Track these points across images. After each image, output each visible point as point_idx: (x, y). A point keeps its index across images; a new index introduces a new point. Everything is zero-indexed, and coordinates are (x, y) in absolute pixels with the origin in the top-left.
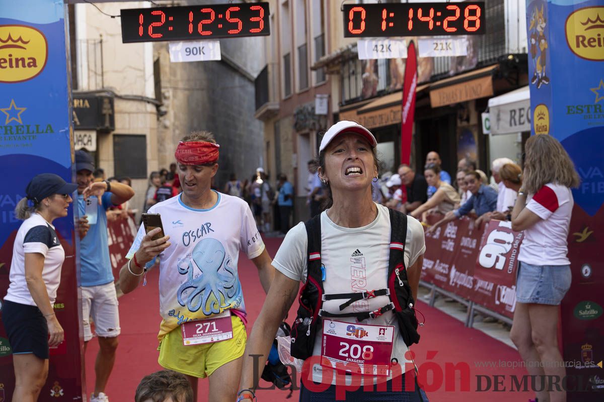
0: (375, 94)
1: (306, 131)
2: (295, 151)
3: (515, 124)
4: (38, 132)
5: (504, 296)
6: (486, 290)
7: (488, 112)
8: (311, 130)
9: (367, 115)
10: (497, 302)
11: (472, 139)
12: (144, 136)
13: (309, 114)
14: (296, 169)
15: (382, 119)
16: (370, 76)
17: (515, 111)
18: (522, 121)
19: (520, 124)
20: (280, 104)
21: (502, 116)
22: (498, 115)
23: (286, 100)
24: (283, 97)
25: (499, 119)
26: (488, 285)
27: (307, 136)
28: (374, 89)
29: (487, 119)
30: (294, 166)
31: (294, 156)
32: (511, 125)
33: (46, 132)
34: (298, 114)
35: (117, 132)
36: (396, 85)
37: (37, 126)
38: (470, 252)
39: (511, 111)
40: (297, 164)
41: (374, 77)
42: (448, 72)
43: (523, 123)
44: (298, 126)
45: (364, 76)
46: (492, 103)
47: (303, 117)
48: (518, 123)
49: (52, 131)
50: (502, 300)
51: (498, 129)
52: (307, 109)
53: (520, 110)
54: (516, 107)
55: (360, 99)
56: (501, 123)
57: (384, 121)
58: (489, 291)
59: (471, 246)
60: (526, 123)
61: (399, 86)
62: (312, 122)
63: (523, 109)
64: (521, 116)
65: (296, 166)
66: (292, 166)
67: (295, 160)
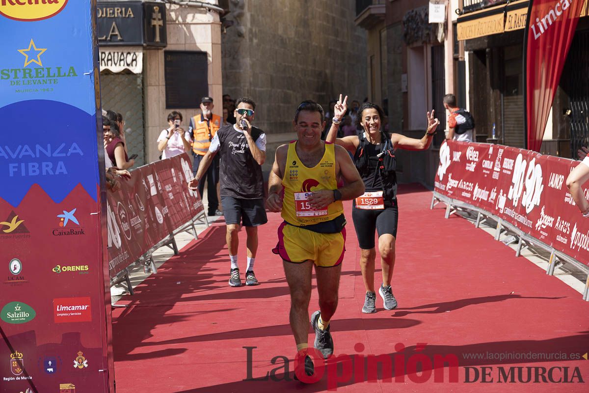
1: (419, 44)
2: (405, 71)
4: (59, 75)
8: (425, 42)
12: (204, 54)
13: (422, 22)
14: (406, 94)
20: (387, 8)
23: (393, 2)
27: (420, 51)
30: (404, 90)
31: (404, 76)
33: (69, 75)
34: (408, 21)
35: (169, 47)
37: (59, 69)
40: (407, 87)
44: (408, 37)
47: (414, 26)
49: (75, 75)
52: (419, 16)
62: (425, 32)
65: (406, 91)
66: (400, 90)
67: (404, 81)
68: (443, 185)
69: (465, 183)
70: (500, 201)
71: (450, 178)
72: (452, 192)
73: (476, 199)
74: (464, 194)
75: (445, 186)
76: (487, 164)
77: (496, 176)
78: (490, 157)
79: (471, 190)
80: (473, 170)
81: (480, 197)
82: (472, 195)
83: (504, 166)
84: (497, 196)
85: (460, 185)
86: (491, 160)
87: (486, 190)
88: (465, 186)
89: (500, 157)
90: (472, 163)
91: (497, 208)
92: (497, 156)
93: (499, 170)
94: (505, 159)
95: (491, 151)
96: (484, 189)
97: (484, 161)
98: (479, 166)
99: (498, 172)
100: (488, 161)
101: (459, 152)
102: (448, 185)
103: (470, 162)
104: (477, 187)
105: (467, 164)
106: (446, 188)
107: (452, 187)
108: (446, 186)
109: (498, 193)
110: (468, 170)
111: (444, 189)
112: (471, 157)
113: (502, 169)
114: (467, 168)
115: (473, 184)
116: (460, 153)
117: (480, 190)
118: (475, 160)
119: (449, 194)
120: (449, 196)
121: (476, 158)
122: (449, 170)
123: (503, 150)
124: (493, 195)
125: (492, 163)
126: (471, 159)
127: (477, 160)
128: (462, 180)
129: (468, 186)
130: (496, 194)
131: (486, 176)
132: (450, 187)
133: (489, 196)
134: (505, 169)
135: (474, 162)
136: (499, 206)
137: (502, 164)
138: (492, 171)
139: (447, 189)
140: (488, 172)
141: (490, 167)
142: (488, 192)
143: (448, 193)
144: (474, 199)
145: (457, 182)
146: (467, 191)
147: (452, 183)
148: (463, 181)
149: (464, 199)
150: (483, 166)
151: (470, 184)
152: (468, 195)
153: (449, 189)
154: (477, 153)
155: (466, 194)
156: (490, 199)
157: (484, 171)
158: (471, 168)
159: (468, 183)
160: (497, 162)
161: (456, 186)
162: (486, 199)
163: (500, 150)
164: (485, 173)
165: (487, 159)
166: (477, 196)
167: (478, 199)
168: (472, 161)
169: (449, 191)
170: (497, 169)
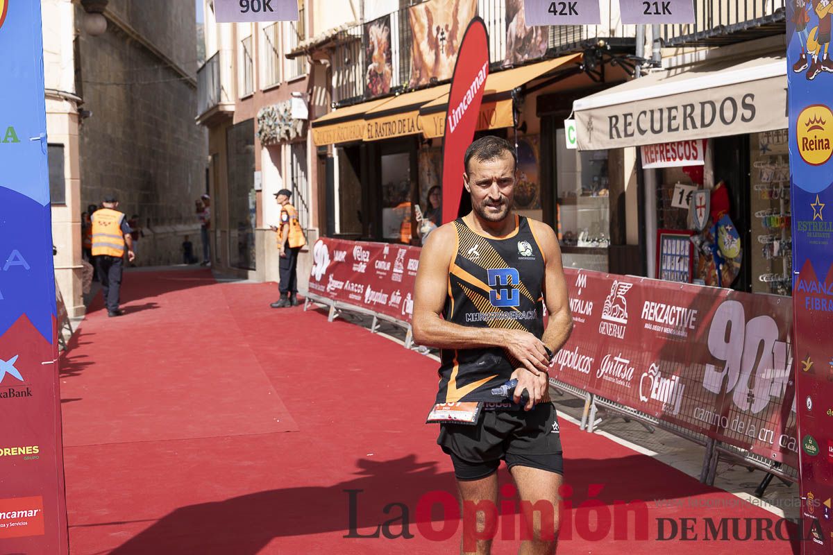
0: (387, 91)
2: (259, 169)
3: (619, 136)
5: (657, 389)
6: (620, 378)
7: (573, 118)
8: (283, 139)
9: (381, 120)
10: (643, 398)
11: (530, 156)
12: (62, 146)
13: (282, 118)
15: (404, 126)
16: (380, 67)
17: (616, 117)
18: (629, 133)
19: (626, 135)
20: (237, 105)
21: (595, 123)
22: (590, 123)
23: (243, 99)
24: (242, 95)
25: (590, 128)
26: (623, 371)
27: (276, 148)
28: (386, 85)
29: (571, 128)
31: (257, 174)
32: (611, 137)
34: (263, 117)
36: (419, 79)
38: (583, 321)
39: (611, 118)
40: (261, 185)
41: (386, 68)
42: (501, 62)
43: (632, 135)
44: (263, 134)
45: (371, 67)
46: (579, 105)
47: (271, 123)
48: (622, 134)
50: (653, 396)
51: (590, 142)
52: (278, 111)
53: (626, 116)
54: (619, 112)
55: (365, 98)
56: (595, 133)
57: (406, 129)
58: (625, 380)
59: (582, 312)
60: (637, 132)
61: (424, 82)
62: (284, 128)
63: (631, 114)
64: (626, 125)
65: (259, 188)
66: (253, 187)
67: (258, 179)
68: (322, 286)
69: (352, 284)
70: (407, 306)
71: (331, 279)
72: (336, 294)
73: (369, 302)
74: (352, 296)
75: (324, 287)
76: (381, 265)
77: (397, 278)
78: (385, 257)
79: (362, 292)
80: (363, 271)
81: (375, 300)
82: (363, 298)
83: (409, 268)
84: (402, 301)
85: (346, 286)
86: (387, 261)
87: (383, 293)
88: (353, 288)
89: (402, 258)
90: (361, 263)
91: (403, 313)
92: (396, 257)
93: (402, 272)
94: (410, 260)
95: (386, 250)
96: (380, 292)
97: (377, 261)
98: (371, 267)
99: (399, 274)
100: (383, 262)
101: (343, 251)
102: (329, 286)
103: (358, 262)
104: (369, 290)
105: (355, 265)
106: (325, 289)
107: (336, 289)
108: (326, 287)
109: (404, 296)
110: (356, 271)
111: (323, 290)
112: (360, 257)
113: (406, 270)
114: (354, 269)
115: (363, 286)
116: (345, 253)
117: (373, 293)
118: (365, 260)
119: (332, 296)
120: (331, 298)
121: (366, 258)
122: (329, 270)
123: (405, 250)
124: (396, 298)
125: (389, 264)
126: (359, 259)
127: (367, 260)
128: (348, 282)
129: (357, 288)
130: (400, 298)
131: (381, 277)
132: (333, 289)
133: (389, 299)
134: (412, 271)
135: (363, 262)
136: (407, 311)
137: (405, 264)
138: (390, 272)
139: (328, 291)
140: (385, 274)
141: (388, 268)
142: (386, 296)
143: (330, 295)
144: (366, 301)
145: (342, 283)
146: (356, 294)
147: (334, 284)
148: (350, 282)
149: (353, 302)
150: (376, 267)
151: (360, 286)
152: (359, 298)
153: (331, 291)
154: (368, 253)
155: (355, 296)
156: (390, 303)
157: (378, 272)
158: (361, 268)
159: (356, 285)
160: (397, 263)
161: (340, 287)
162: (385, 303)
163: (400, 250)
164: (379, 275)
165: (381, 259)
166: (370, 299)
167: (372, 302)
168: (361, 261)
169: (331, 293)
170: (398, 270)
